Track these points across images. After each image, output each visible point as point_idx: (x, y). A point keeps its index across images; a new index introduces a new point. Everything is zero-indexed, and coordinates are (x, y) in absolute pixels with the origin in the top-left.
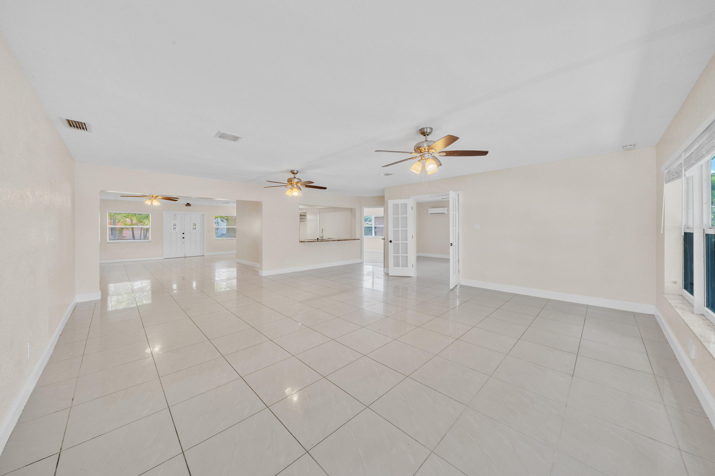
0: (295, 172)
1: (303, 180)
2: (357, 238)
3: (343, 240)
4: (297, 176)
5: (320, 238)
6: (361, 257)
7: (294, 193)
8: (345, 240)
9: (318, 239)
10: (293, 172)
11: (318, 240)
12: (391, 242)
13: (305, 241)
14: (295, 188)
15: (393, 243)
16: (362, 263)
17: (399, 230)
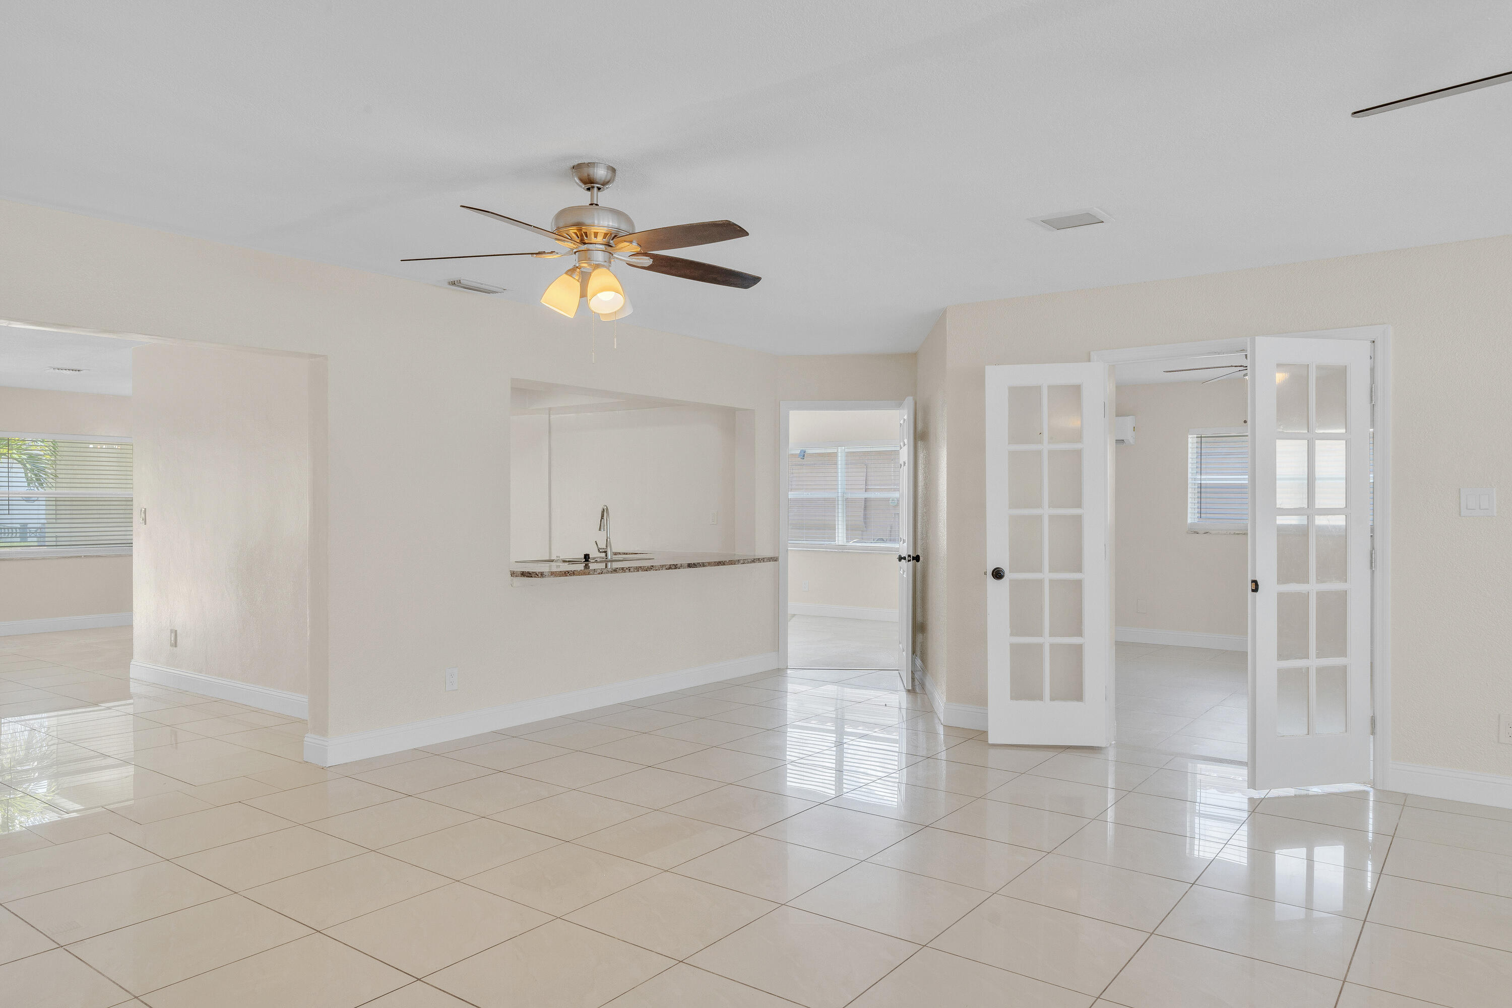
0: (600, 173)
1: (645, 223)
2: (760, 553)
3: (710, 564)
4: (604, 198)
5: (594, 554)
6: (778, 643)
7: (599, 295)
8: (719, 563)
9: (587, 557)
10: (585, 172)
11: (587, 567)
12: (998, 574)
13: (544, 568)
14: (597, 266)
15: (1010, 581)
16: (779, 672)
17: (1040, 518)
